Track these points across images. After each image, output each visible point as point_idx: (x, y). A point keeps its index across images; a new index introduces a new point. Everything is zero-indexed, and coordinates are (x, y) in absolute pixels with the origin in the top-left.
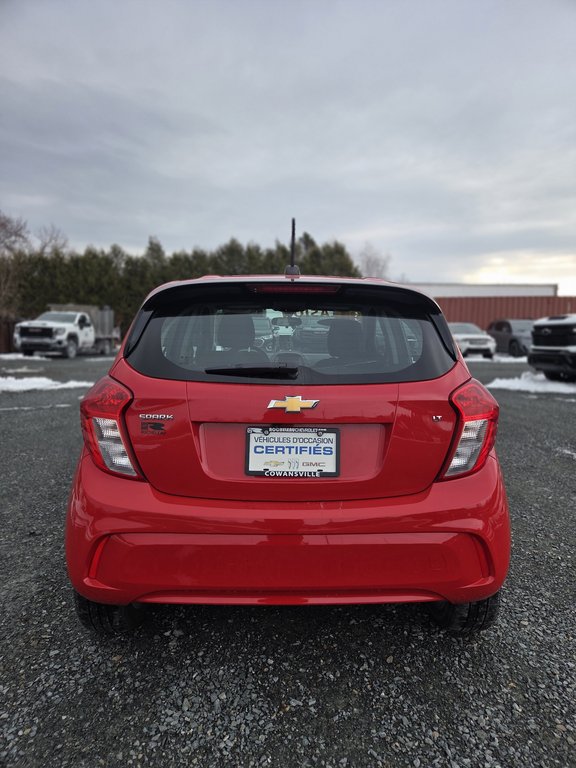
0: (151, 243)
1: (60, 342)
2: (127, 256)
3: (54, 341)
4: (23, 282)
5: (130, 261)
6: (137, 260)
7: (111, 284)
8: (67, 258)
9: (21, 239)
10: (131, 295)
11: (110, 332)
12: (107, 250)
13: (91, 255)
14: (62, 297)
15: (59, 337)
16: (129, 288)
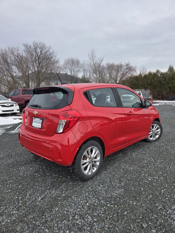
0: (170, 67)
1: (131, 100)
2: (161, 72)
3: (130, 100)
4: (131, 84)
5: (162, 74)
6: (164, 73)
7: (155, 82)
8: (143, 76)
9: (135, 72)
10: (161, 85)
11: (148, 97)
12: (155, 71)
13: (150, 74)
14: (140, 87)
15: (131, 99)
16: (160, 82)
